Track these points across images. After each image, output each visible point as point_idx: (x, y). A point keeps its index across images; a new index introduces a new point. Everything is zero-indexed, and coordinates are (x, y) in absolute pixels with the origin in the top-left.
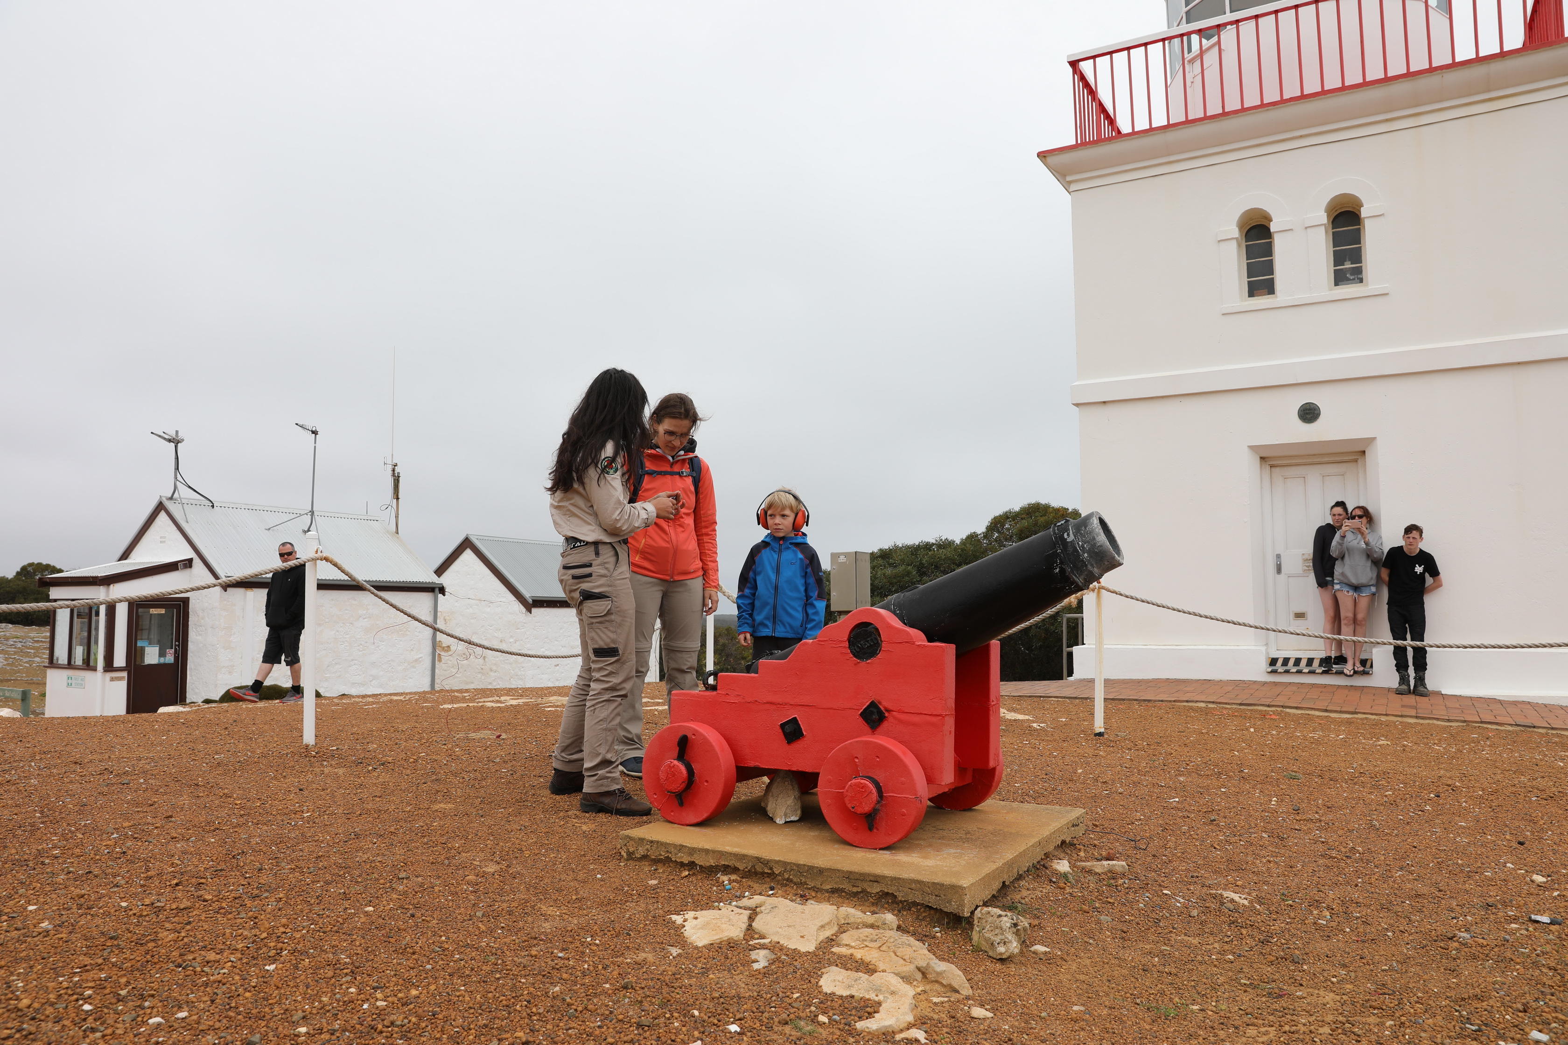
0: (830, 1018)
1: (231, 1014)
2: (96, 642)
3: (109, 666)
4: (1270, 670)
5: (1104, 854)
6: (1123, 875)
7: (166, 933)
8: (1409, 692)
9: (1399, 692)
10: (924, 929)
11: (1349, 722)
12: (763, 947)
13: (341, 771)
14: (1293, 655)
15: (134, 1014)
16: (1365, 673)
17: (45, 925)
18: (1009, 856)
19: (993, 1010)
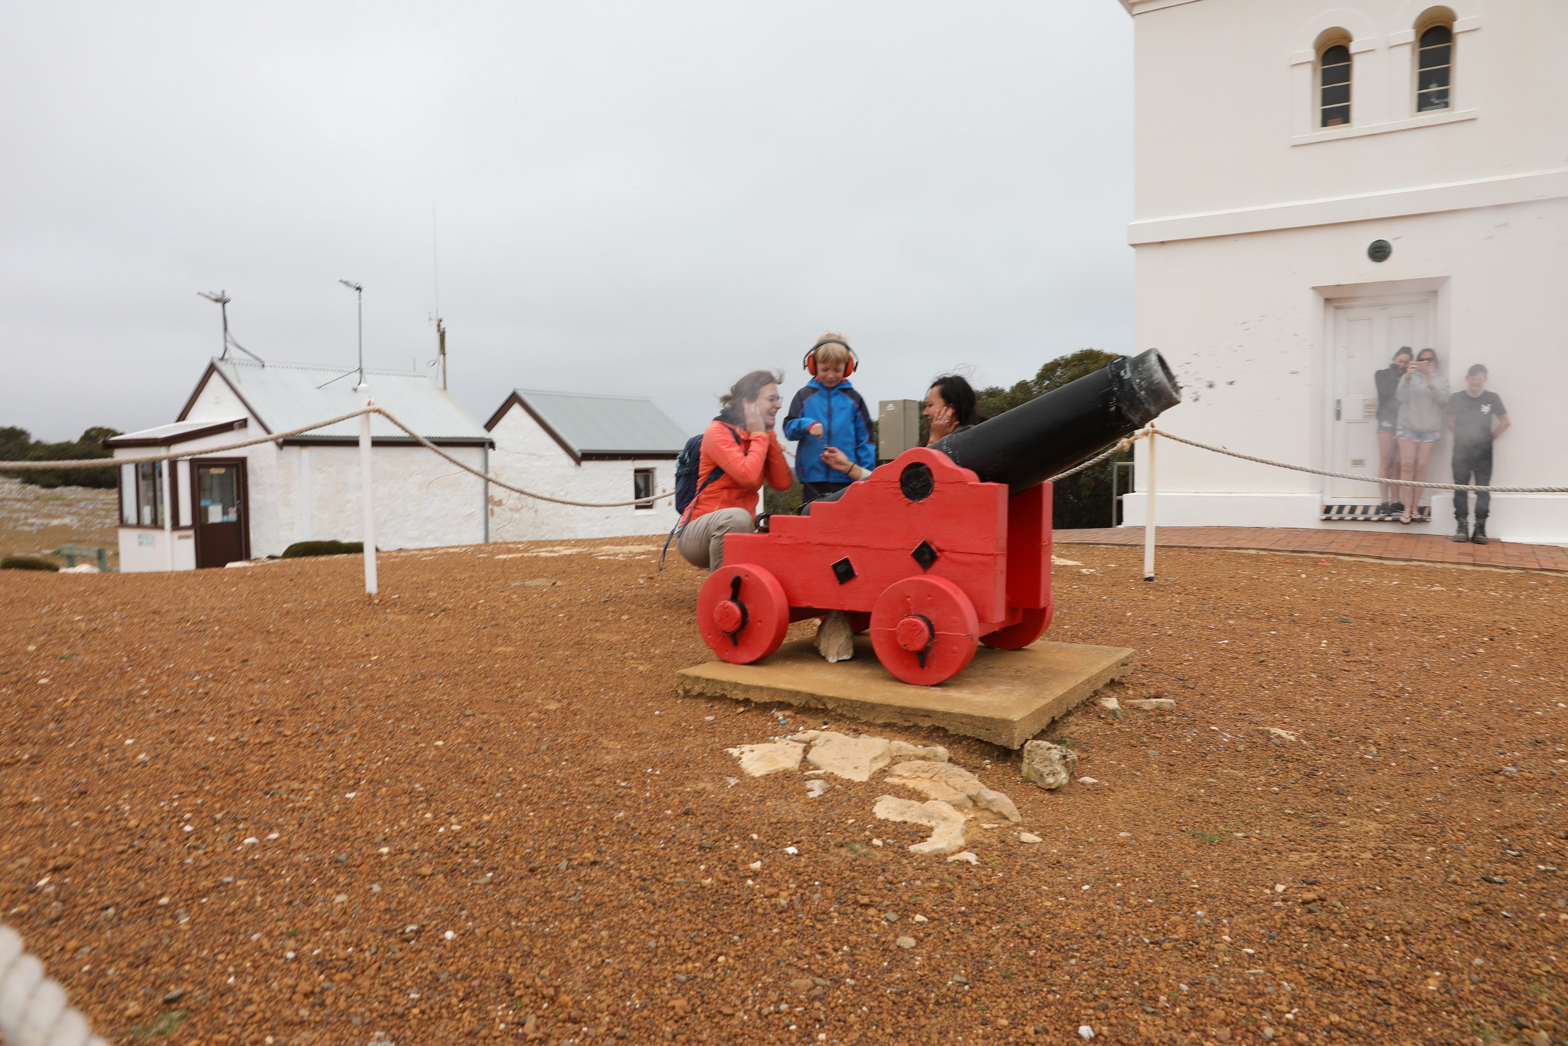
0: (884, 842)
1: (318, 835)
2: (162, 502)
3: (176, 525)
4: (1324, 517)
5: (1152, 692)
6: (1171, 712)
7: (252, 765)
8: (1467, 540)
9: (1457, 540)
10: (974, 761)
11: (1403, 569)
12: (818, 777)
13: (404, 618)
14: (1348, 502)
15: (230, 835)
16: (1422, 521)
17: (142, 756)
18: (1059, 692)
19: (1041, 835)
